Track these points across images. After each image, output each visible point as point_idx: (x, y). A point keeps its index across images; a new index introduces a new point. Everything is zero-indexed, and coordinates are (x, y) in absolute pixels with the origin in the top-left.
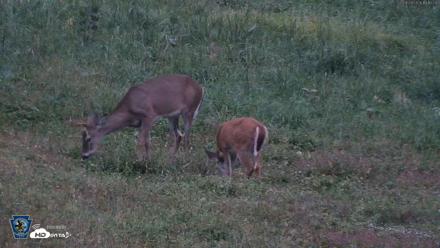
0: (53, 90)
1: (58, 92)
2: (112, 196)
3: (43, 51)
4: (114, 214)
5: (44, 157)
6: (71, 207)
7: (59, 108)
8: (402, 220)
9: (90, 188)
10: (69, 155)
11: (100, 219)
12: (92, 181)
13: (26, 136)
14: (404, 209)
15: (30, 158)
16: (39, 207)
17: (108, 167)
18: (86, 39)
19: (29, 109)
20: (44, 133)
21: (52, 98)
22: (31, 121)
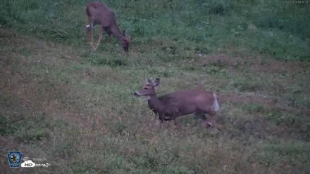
0: (74, 22)
1: (77, 24)
2: (104, 77)
4: (105, 86)
5: (70, 57)
6: (84, 82)
7: (77, 32)
8: (253, 89)
9: (93, 73)
10: (83, 56)
11: (98, 88)
12: (94, 69)
13: (60, 46)
14: (253, 83)
15: (63, 57)
16: (67, 82)
17: (102, 62)
19: (62, 33)
20: (69, 44)
21: (73, 27)
22: (63, 38)
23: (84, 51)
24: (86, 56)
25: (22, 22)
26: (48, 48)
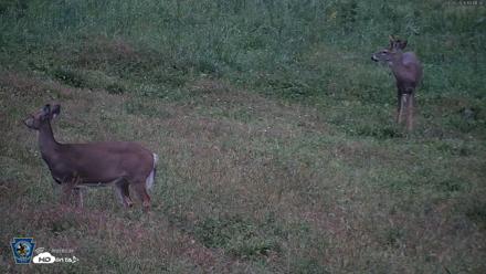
0: (319, 70)
1: (324, 72)
2: (367, 155)
3: (312, 39)
4: (368, 170)
5: (313, 124)
6: (335, 164)
7: (324, 85)
9: (349, 149)
10: (333, 122)
11: (358, 173)
12: (350, 143)
13: (298, 107)
15: (302, 125)
16: (308, 164)
17: (364, 133)
18: (346, 30)
19: (301, 86)
20: (312, 104)
21: (319, 77)
22: (303, 95)
23: (335, 115)
24: (338, 122)
25: (239, 69)
26: (278, 110)
